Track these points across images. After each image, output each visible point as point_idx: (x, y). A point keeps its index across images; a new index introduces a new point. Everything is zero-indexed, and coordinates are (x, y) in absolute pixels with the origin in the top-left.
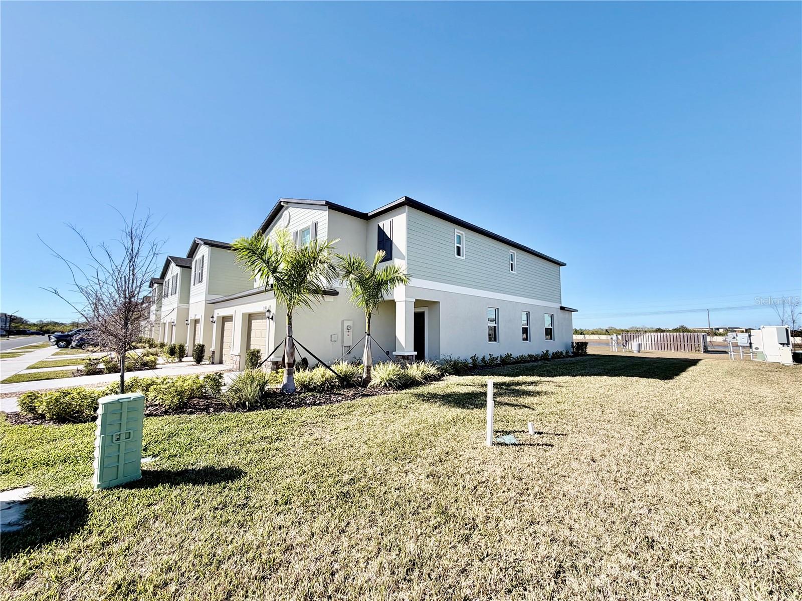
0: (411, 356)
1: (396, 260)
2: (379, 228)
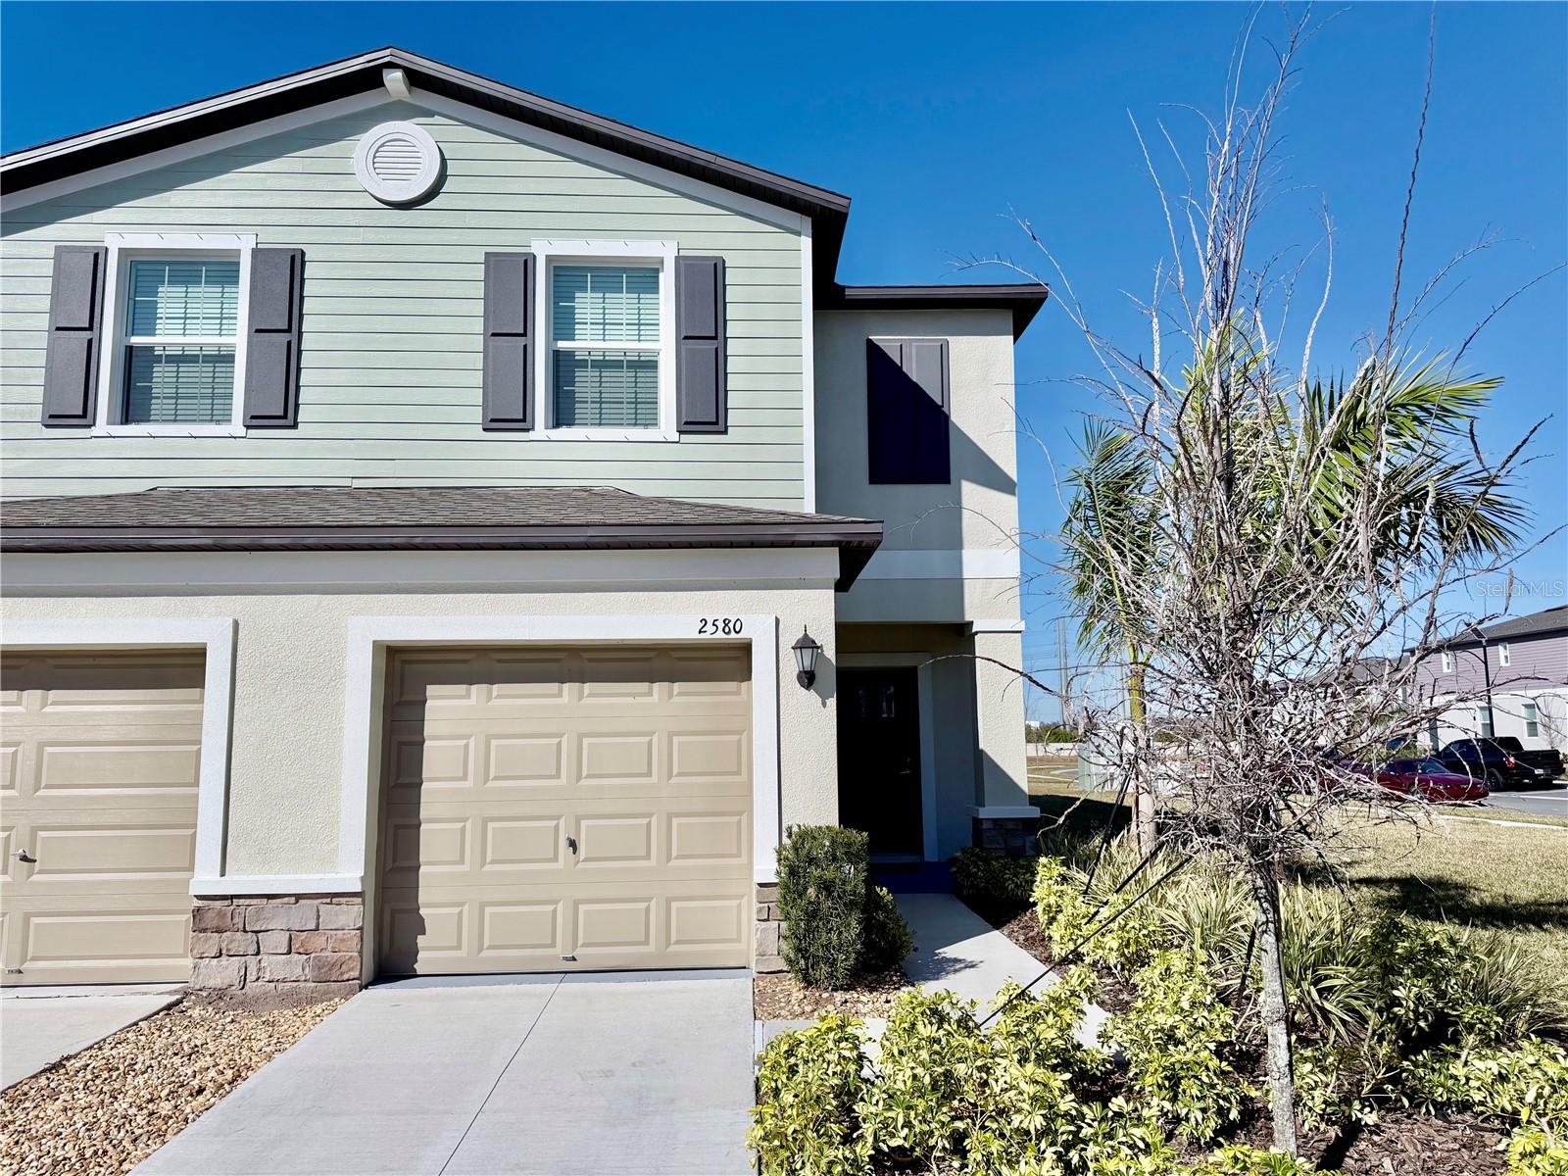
1: (967, 487)
2: (875, 353)
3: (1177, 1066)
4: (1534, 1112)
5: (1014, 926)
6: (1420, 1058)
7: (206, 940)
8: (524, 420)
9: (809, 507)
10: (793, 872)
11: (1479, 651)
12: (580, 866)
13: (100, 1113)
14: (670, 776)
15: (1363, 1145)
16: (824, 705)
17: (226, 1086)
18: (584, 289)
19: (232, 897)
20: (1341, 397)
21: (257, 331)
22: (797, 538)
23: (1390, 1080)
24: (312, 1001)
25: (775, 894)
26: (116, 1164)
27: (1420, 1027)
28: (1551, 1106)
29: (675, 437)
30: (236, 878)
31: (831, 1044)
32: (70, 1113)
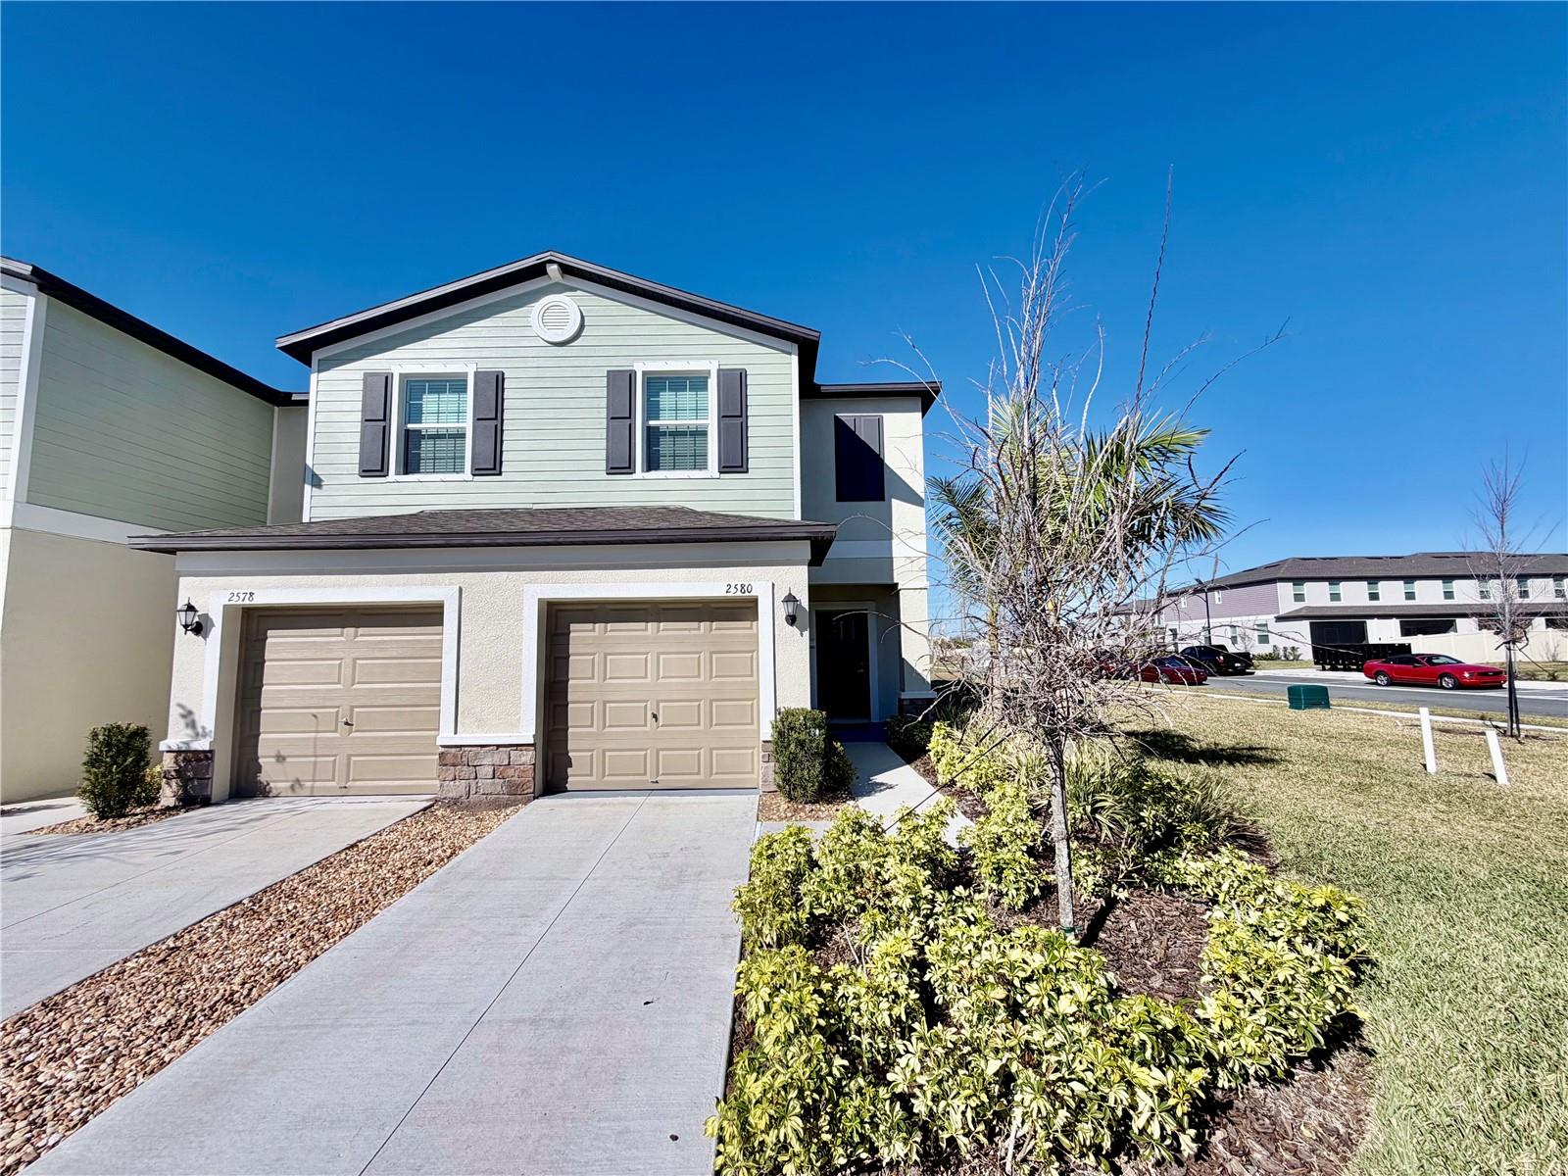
1: (894, 502)
2: (839, 424)
3: (1002, 861)
4: (1228, 897)
5: (918, 762)
6: (1156, 855)
7: (447, 770)
8: (629, 468)
9: (797, 517)
10: (781, 734)
11: (1203, 595)
12: (660, 729)
13: (370, 876)
14: (711, 678)
15: (1118, 912)
16: (802, 635)
17: (446, 860)
18: (665, 390)
19: (461, 746)
20: (1106, 442)
21: (478, 419)
22: (784, 535)
23: (1135, 871)
24: (506, 806)
25: (771, 747)
26: (371, 909)
27: (1156, 835)
28: (1238, 893)
29: (717, 475)
30: (463, 735)
31: (791, 844)
32: (353, 876)
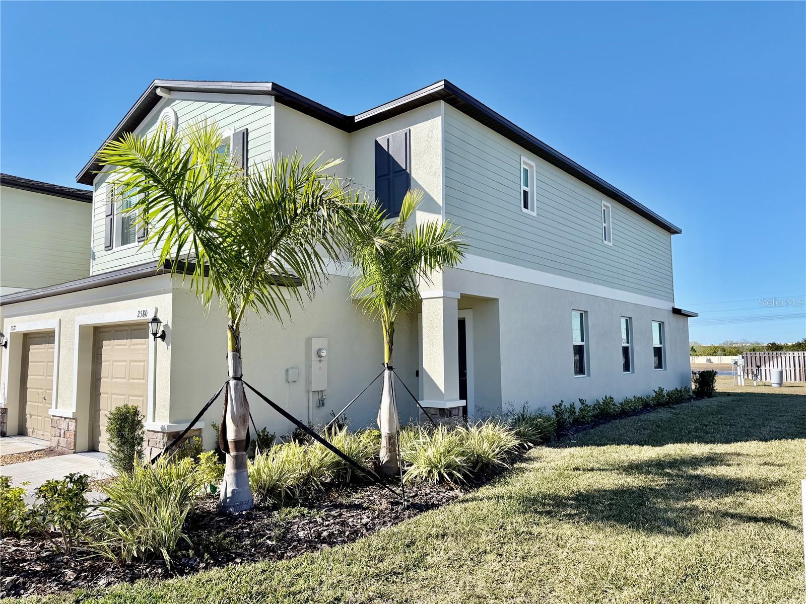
0: (455, 408)
1: (419, 214)
2: (377, 148)
16: (168, 349)
